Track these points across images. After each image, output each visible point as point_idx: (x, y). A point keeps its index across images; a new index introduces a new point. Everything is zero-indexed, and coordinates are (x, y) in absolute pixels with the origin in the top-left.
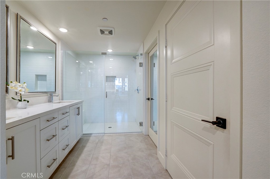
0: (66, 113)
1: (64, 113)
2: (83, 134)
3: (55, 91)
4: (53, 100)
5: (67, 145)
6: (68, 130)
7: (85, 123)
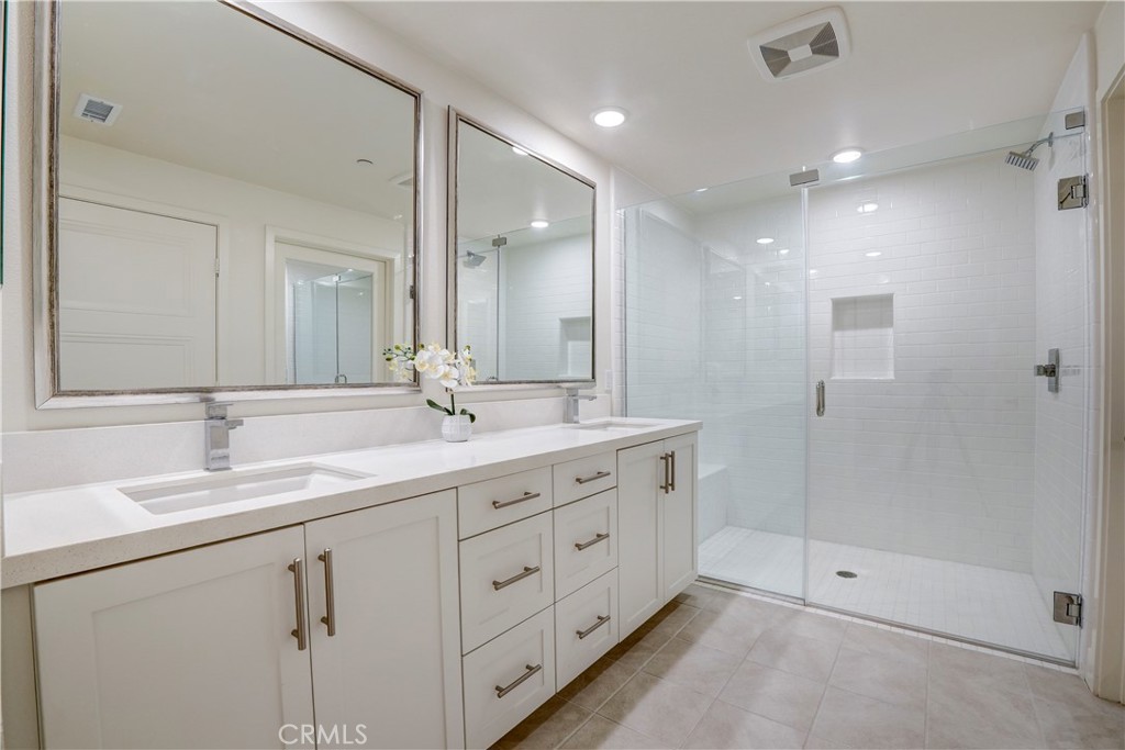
0: (595, 474)
1: (583, 477)
2: (700, 576)
3: (590, 377)
4: (577, 415)
5: (599, 618)
6: (609, 554)
7: (727, 524)
